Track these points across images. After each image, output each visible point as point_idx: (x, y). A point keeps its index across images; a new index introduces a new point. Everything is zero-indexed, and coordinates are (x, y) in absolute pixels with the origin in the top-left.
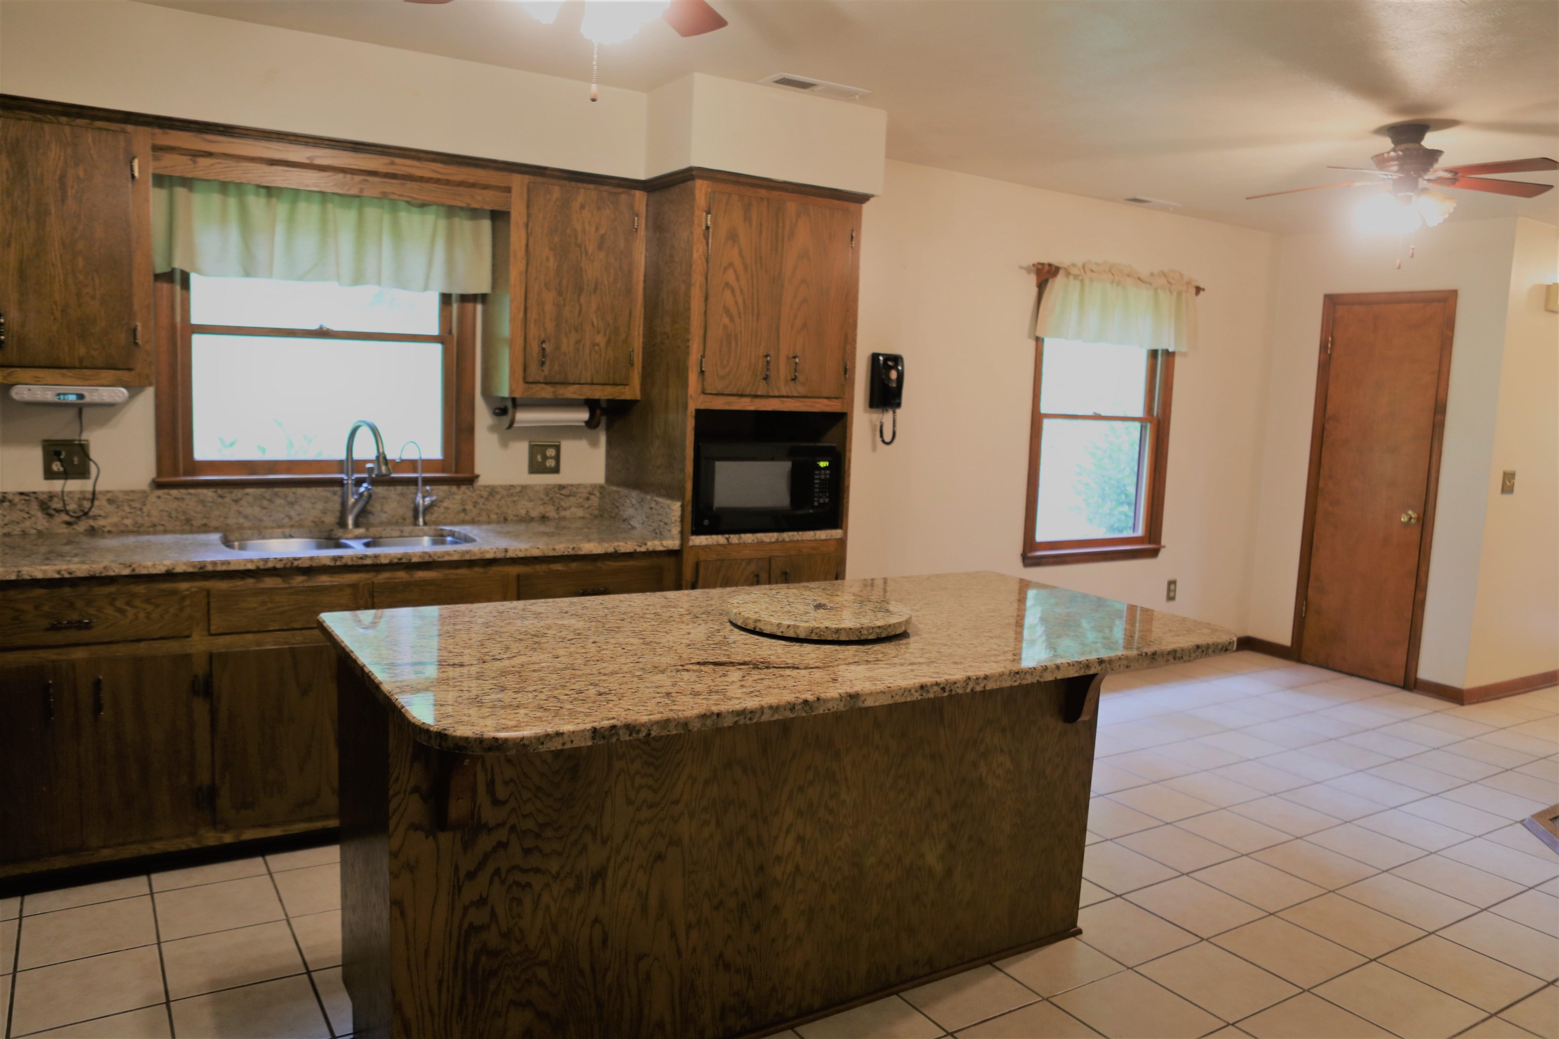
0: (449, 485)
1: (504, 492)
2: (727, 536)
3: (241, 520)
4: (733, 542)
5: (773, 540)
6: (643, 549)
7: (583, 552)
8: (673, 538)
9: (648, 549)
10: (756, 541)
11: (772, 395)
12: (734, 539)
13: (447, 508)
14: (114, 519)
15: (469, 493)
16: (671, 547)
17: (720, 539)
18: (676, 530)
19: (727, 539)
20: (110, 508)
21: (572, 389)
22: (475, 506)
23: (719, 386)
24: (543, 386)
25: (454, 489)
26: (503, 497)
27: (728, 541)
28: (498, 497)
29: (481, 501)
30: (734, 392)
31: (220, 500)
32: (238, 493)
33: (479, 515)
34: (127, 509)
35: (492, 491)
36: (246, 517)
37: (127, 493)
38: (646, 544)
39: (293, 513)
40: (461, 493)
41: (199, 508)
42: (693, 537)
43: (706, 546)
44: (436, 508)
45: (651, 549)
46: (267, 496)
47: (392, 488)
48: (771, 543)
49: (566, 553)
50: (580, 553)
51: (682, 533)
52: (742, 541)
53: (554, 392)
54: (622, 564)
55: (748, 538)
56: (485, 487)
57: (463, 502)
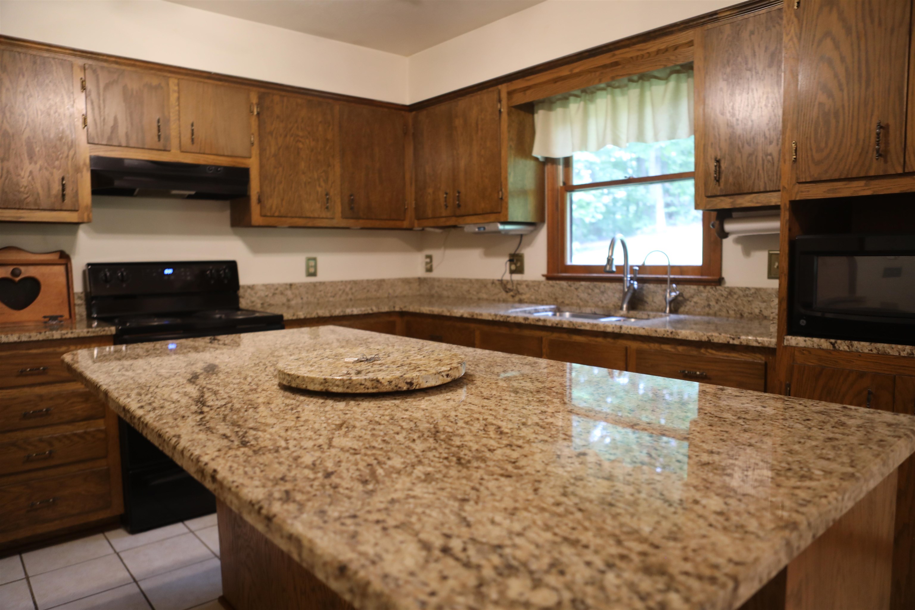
0: (696, 285)
1: (741, 293)
2: (833, 341)
3: (579, 301)
4: (841, 348)
5: (903, 354)
6: (736, 342)
7: (680, 337)
8: (770, 335)
9: (741, 343)
10: (875, 351)
11: (893, 172)
12: (843, 345)
13: (696, 303)
14: (528, 296)
15: (713, 292)
16: (766, 344)
17: (824, 343)
18: (773, 328)
19: (833, 344)
20: (527, 289)
21: (748, 197)
22: (717, 303)
23: (815, 172)
24: (722, 198)
25: (701, 288)
26: (739, 297)
27: (834, 347)
28: (736, 296)
29: (722, 299)
30: (836, 176)
31: (569, 288)
32: (578, 284)
33: (720, 310)
34: (533, 290)
35: (731, 292)
36: (581, 299)
37: (534, 282)
38: (739, 338)
39: (603, 299)
40: (708, 292)
41: (561, 292)
42: (789, 337)
43: (804, 349)
44: (688, 302)
45: (745, 343)
46: (591, 287)
47: (659, 285)
48: (899, 357)
49: (665, 336)
50: (677, 337)
51: (779, 331)
52: (854, 349)
53: (732, 203)
54: (725, 354)
55: (864, 347)
56: (728, 287)
57: (708, 299)
